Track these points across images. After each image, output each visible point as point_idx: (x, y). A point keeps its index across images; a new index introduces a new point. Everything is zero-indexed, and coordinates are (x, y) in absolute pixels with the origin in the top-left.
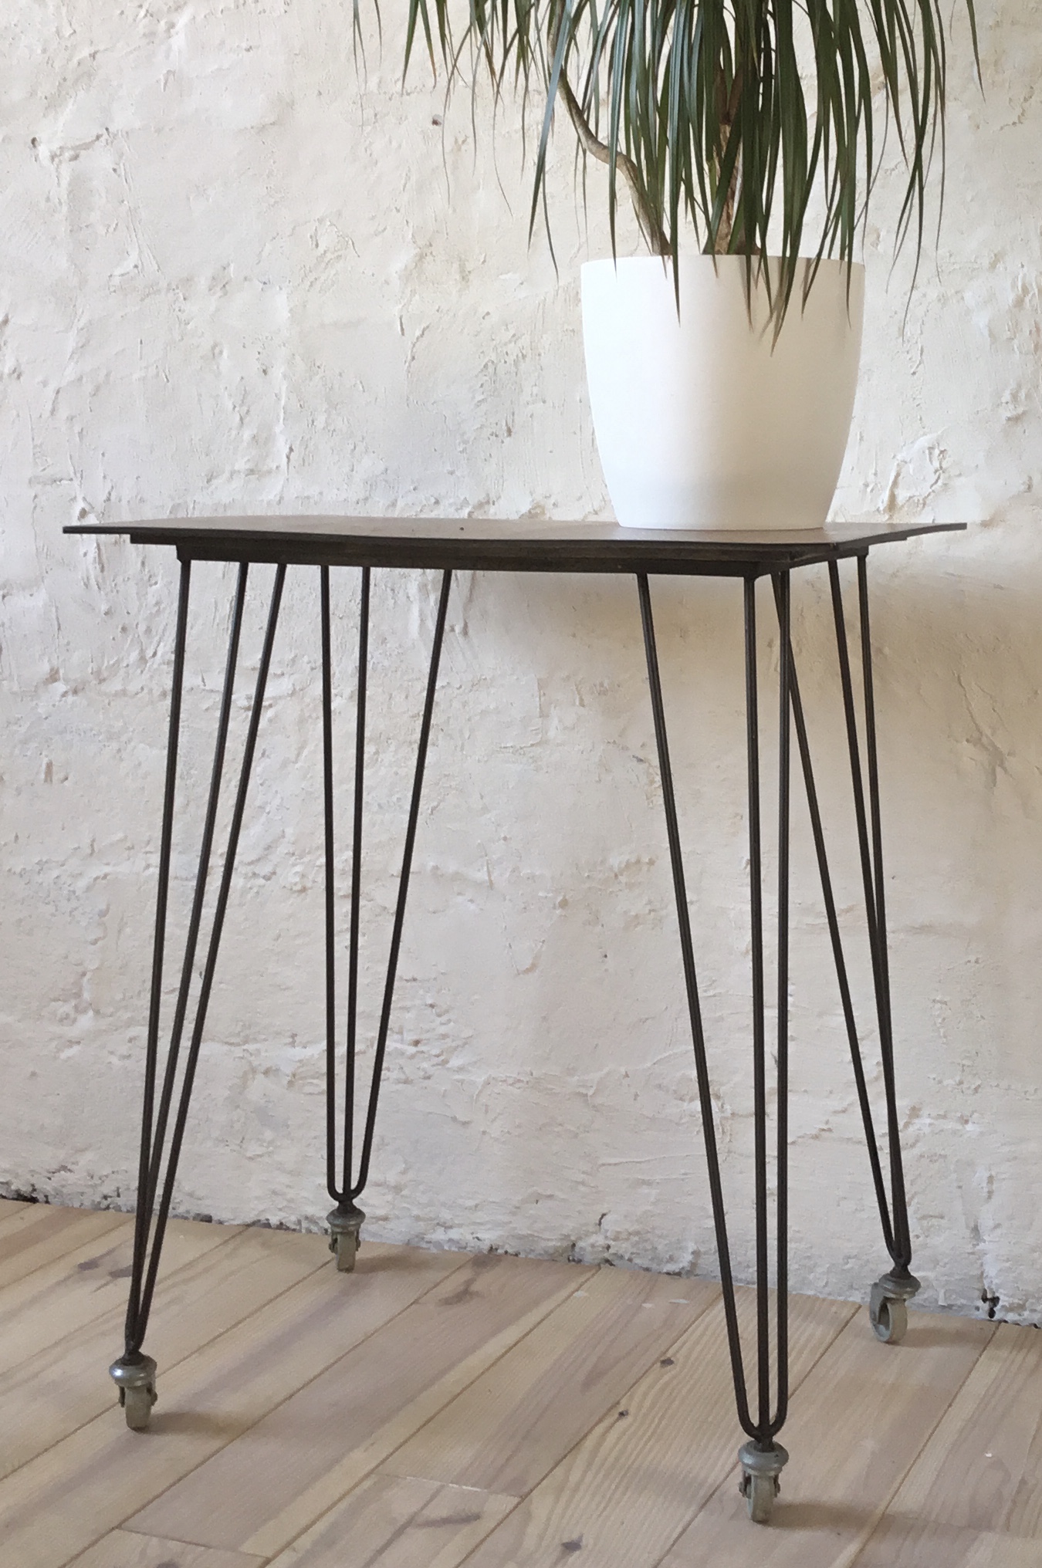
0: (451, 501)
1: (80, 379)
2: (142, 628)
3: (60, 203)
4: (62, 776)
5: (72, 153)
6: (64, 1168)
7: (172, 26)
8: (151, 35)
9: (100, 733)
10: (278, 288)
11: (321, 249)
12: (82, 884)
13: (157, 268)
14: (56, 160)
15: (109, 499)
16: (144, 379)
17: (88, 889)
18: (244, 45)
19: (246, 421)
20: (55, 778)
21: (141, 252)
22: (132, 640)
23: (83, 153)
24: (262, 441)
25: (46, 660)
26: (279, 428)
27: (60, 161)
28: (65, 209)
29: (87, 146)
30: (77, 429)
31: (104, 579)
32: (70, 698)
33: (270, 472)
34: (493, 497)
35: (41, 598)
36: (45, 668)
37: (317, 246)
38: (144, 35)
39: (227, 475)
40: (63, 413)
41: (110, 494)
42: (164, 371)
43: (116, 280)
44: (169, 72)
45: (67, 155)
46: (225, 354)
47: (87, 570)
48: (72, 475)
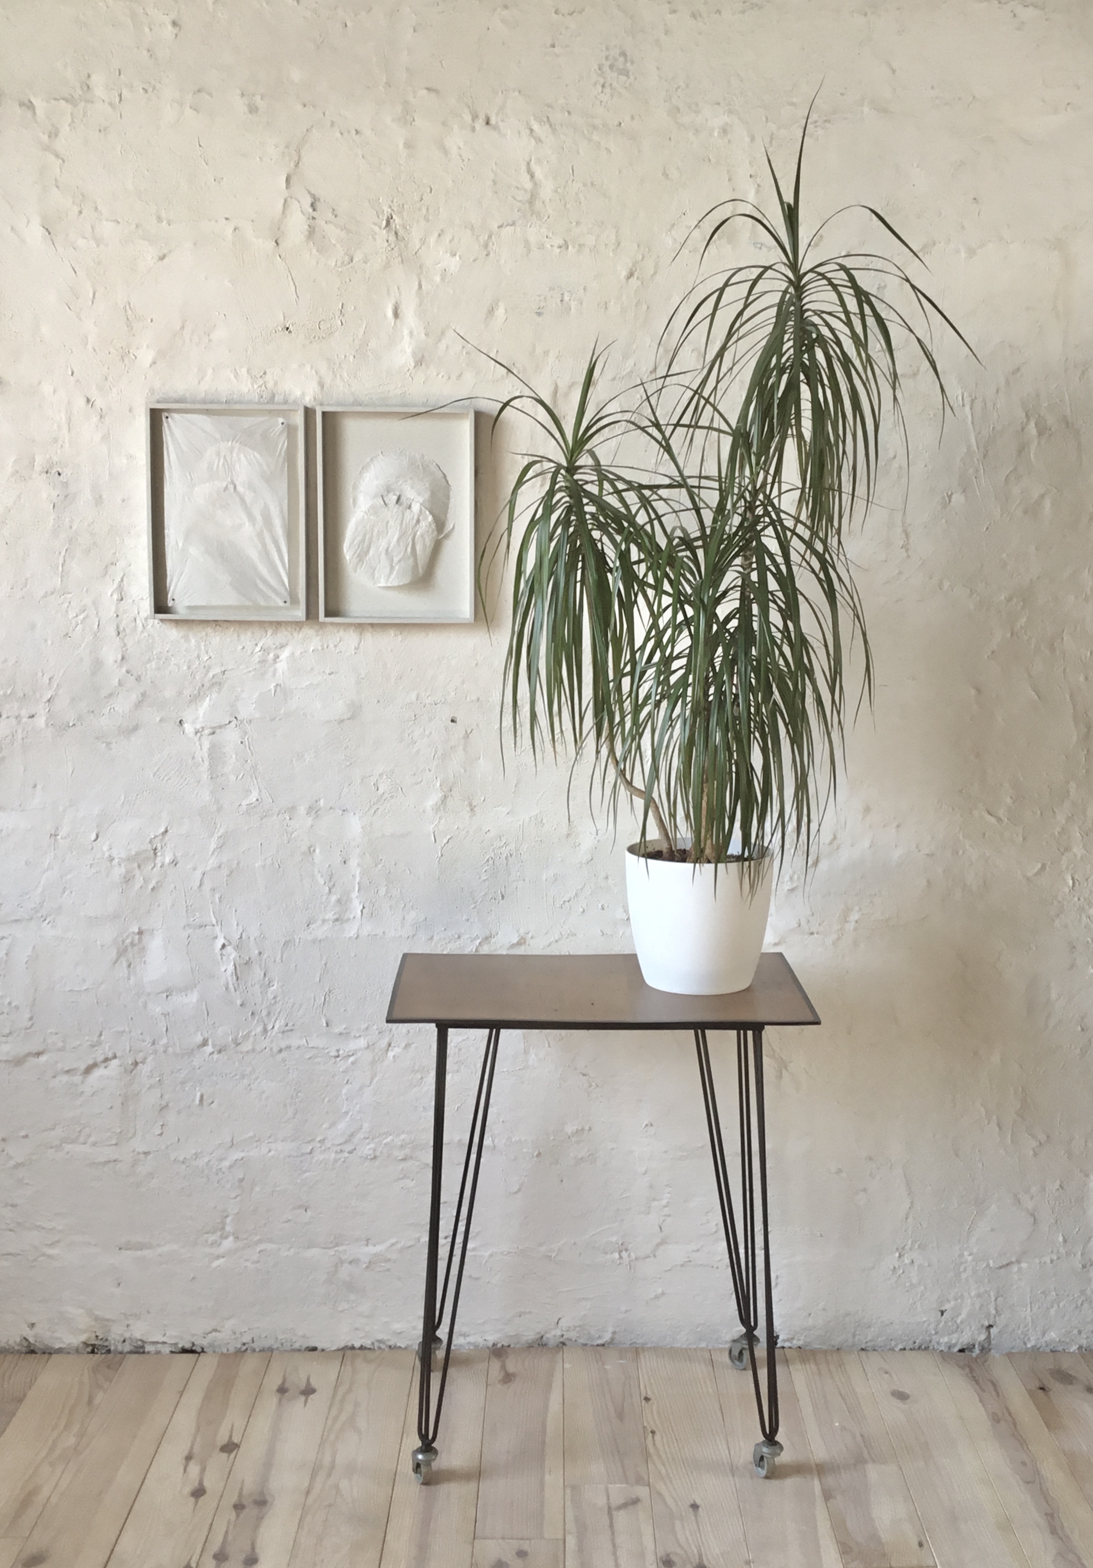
0: (468, 936)
1: (220, 867)
2: (264, 1013)
3: (203, 761)
4: (210, 1101)
5: (211, 731)
6: (215, 1330)
7: (277, 657)
8: (263, 662)
9: (236, 1075)
10: (352, 814)
11: (381, 791)
12: (226, 1163)
13: (271, 801)
14: (199, 734)
15: (241, 937)
16: (264, 866)
17: (231, 1167)
18: (328, 672)
19: (333, 890)
20: (205, 1103)
21: (260, 791)
22: (258, 1021)
23: (218, 731)
24: (343, 903)
25: (199, 1033)
26: (355, 894)
27: (201, 735)
28: (207, 763)
29: (220, 727)
30: (217, 896)
31: (238, 984)
32: (215, 1056)
33: (349, 919)
34: (493, 933)
35: (193, 998)
36: (199, 1039)
37: (378, 789)
38: (259, 662)
39: (319, 922)
40: (207, 887)
41: (241, 934)
42: (277, 861)
43: (244, 807)
44: (277, 685)
45: (207, 732)
46: (317, 851)
47: (227, 979)
48: (214, 922)
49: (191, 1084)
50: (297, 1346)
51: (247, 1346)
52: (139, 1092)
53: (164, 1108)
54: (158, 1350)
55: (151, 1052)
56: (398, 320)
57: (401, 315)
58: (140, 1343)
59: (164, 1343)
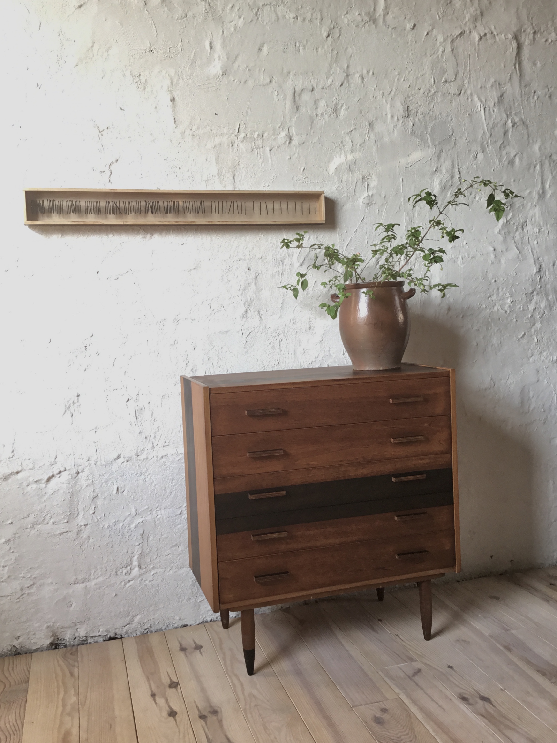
49: (111, 482)
50: (176, 625)
51: (147, 630)
52: (80, 490)
53: (95, 498)
54: (96, 640)
55: (86, 465)
56: (212, 50)
57: (213, 47)
58: (84, 638)
59: (100, 636)
